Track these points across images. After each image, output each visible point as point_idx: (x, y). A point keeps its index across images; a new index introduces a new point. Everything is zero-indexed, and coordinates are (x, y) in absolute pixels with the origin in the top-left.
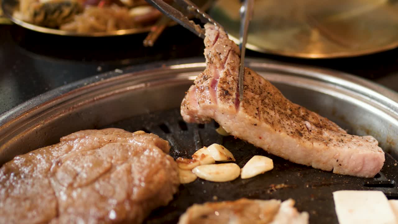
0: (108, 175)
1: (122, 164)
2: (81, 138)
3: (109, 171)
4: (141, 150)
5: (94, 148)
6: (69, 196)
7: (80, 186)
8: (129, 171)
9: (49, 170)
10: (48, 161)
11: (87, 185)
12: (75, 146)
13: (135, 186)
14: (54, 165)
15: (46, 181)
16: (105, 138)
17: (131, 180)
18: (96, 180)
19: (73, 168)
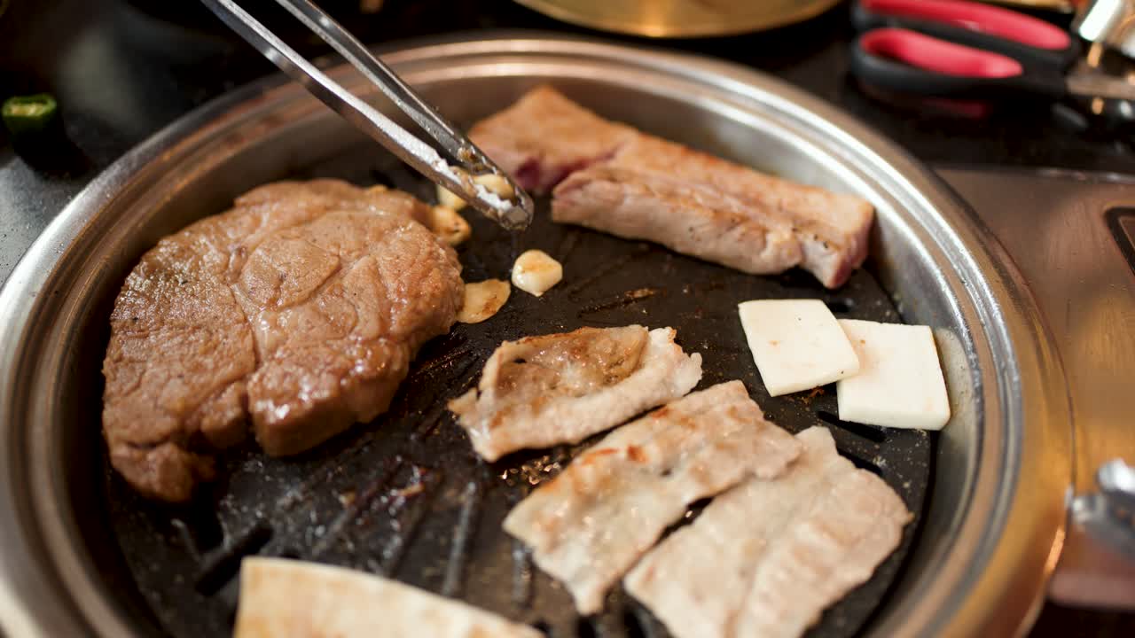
0: (337, 281)
1: (359, 257)
2: (273, 201)
3: (337, 271)
4: (388, 229)
5: (299, 222)
6: (275, 325)
7: (290, 305)
8: (376, 274)
9: (227, 266)
10: (222, 248)
11: (302, 302)
12: (265, 218)
13: (391, 304)
14: (233, 258)
15: (226, 292)
16: (318, 201)
17: (382, 294)
18: (317, 291)
19: (270, 266)
